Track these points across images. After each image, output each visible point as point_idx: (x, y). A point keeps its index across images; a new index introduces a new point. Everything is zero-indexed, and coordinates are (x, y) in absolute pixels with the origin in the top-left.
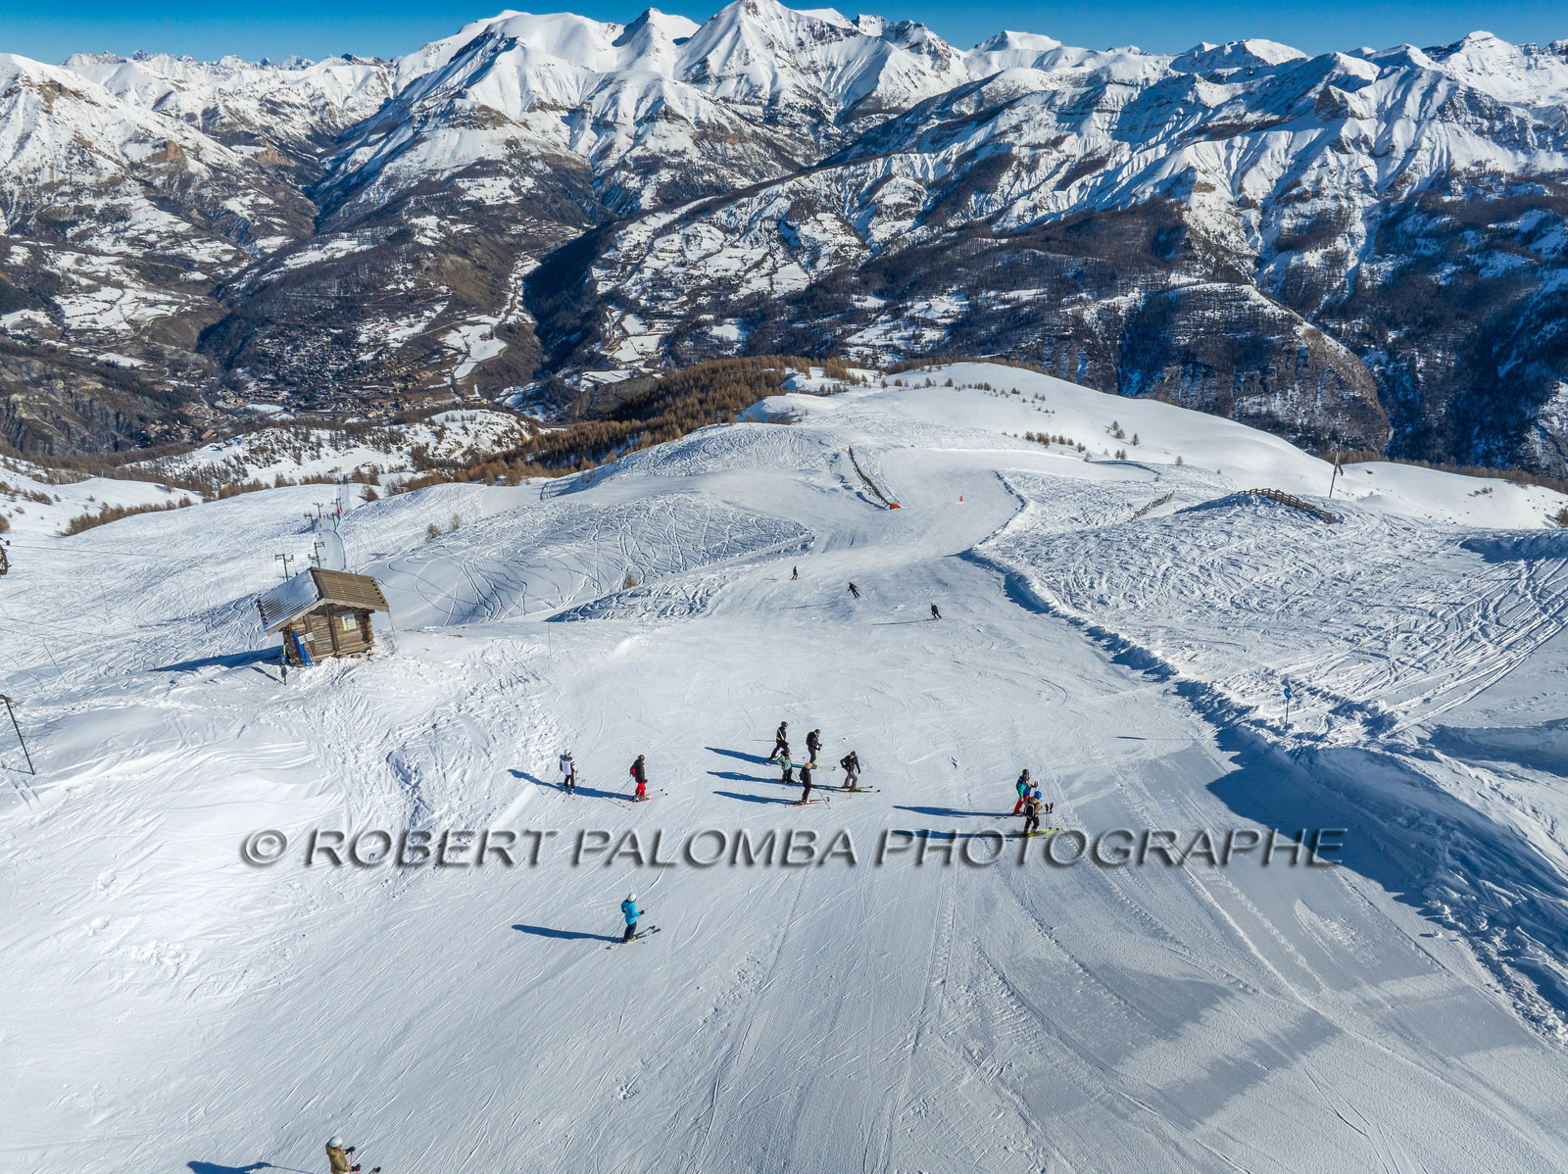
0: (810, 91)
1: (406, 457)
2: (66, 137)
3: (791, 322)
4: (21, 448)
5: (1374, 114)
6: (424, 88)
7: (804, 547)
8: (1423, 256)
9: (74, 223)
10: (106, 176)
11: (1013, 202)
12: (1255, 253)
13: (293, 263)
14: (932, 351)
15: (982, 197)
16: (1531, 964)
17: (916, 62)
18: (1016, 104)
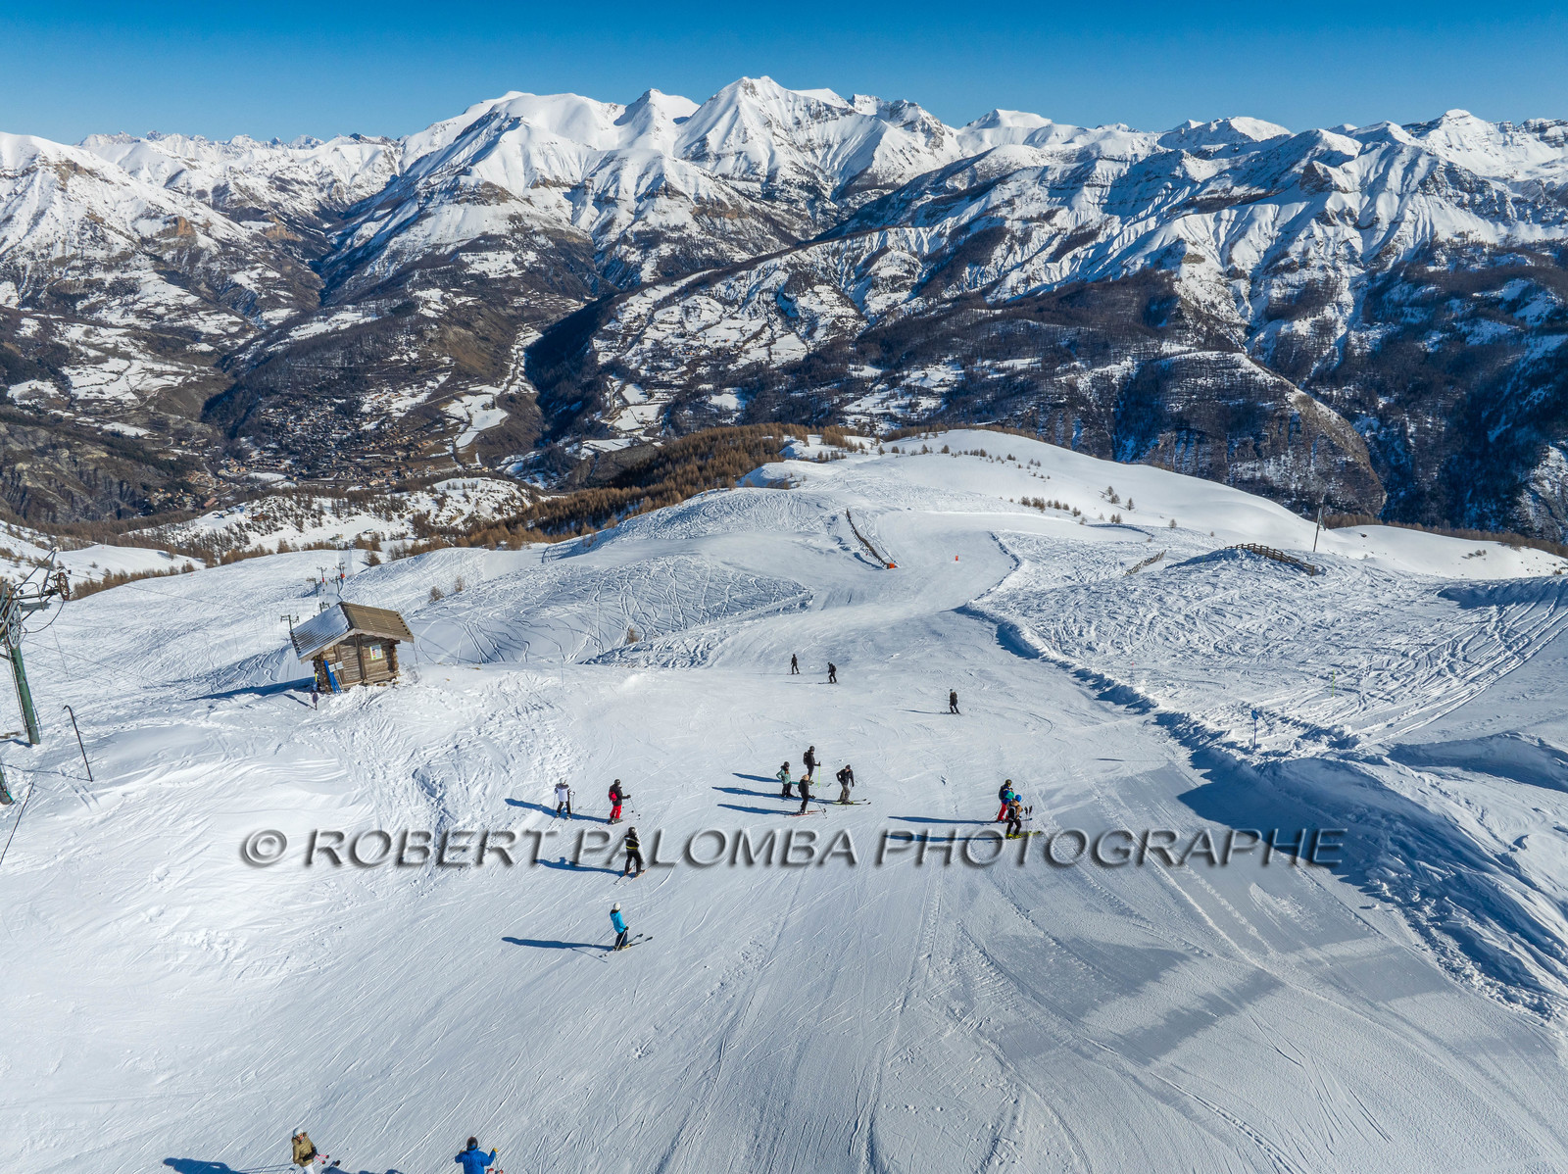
0: (805, 167)
1: (407, 524)
2: (79, 213)
3: (789, 391)
4: (25, 516)
5: (1358, 188)
6: (430, 166)
7: (803, 605)
8: (1409, 324)
9: (84, 296)
10: (117, 251)
11: (1006, 274)
12: (1245, 322)
13: (301, 334)
14: (929, 419)
15: (976, 269)
16: (1456, 927)
17: (910, 139)
18: (1008, 180)
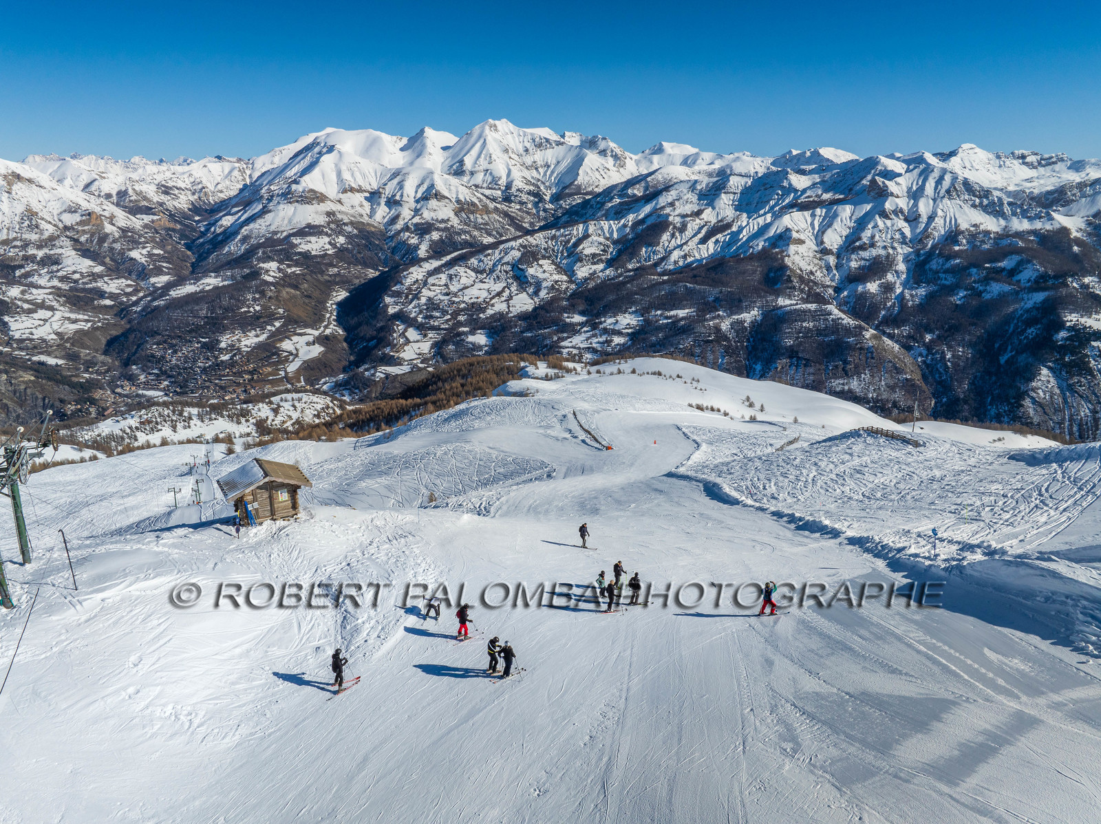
0: (532, 181)
1: (252, 426)
2: (20, 209)
3: (522, 332)
5: (906, 194)
6: (271, 177)
7: (549, 476)
8: (944, 285)
9: (22, 267)
10: (46, 235)
11: (670, 252)
12: (833, 284)
13: (176, 293)
14: (619, 351)
15: (650, 249)
17: (603, 162)
18: (670, 189)
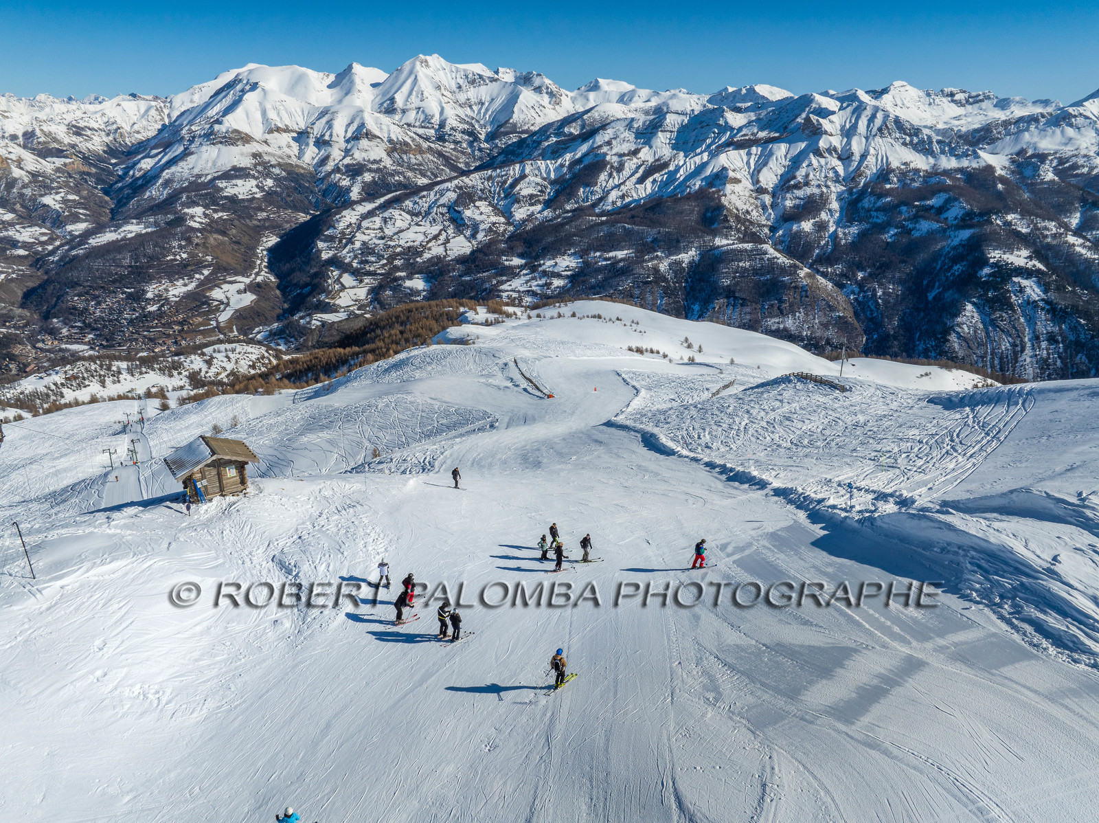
0: (466, 118)
1: (185, 379)
3: (460, 276)
5: (839, 132)
6: (191, 117)
7: (492, 426)
8: (876, 223)
11: (608, 192)
12: (769, 223)
13: (95, 241)
14: (559, 293)
15: (587, 189)
16: (1028, 617)
17: (539, 99)
18: (607, 127)
